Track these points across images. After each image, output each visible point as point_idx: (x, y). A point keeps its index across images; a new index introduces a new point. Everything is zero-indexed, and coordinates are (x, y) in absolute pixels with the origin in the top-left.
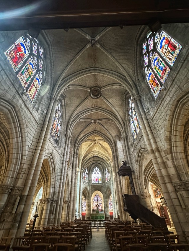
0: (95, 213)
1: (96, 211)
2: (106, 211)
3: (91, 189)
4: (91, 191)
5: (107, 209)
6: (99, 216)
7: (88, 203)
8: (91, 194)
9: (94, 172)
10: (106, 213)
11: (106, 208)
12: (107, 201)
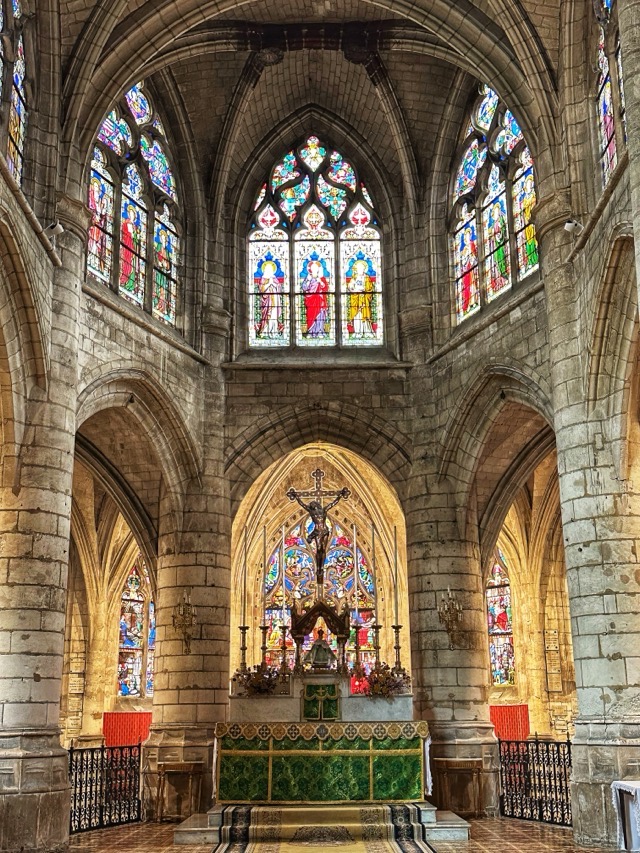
0: (283, 711)
1: (297, 689)
2: (438, 694)
3: (230, 421)
4: (229, 443)
5: (462, 668)
6: (337, 752)
7: (182, 586)
8: (222, 486)
9: (274, 200)
10: (443, 714)
11: (448, 657)
12: (461, 574)
